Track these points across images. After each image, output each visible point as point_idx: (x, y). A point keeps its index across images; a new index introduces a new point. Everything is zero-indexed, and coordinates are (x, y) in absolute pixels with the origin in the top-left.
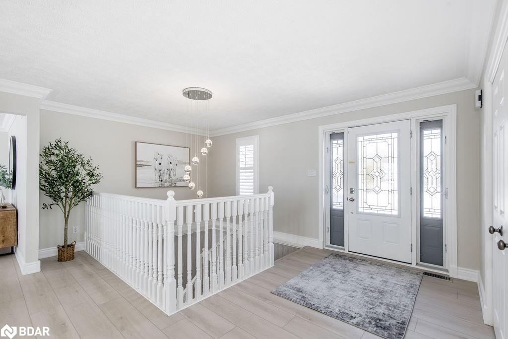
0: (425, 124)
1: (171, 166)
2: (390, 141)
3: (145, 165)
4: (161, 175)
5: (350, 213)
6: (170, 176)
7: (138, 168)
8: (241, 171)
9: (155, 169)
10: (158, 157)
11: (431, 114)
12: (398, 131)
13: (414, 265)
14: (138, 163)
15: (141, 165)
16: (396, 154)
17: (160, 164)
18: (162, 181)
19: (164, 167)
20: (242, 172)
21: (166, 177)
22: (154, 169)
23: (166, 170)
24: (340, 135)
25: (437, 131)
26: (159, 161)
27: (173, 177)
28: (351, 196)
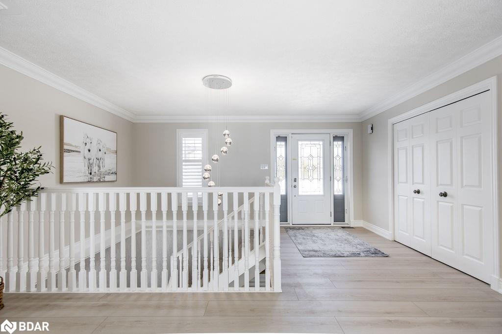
0: (336, 138)
1: (100, 155)
2: (318, 146)
3: (74, 151)
4: (90, 166)
5: (293, 196)
6: (99, 167)
7: (65, 154)
8: (184, 163)
9: (85, 157)
10: (88, 141)
11: (339, 132)
12: (323, 140)
13: (332, 225)
14: (65, 147)
15: (69, 151)
16: (322, 156)
17: (89, 151)
18: (91, 174)
19: (93, 155)
20: (186, 165)
21: (95, 169)
22: (82, 158)
23: (95, 160)
24: (284, 139)
25: (340, 143)
26: (88, 147)
27: (102, 170)
28: (294, 184)
